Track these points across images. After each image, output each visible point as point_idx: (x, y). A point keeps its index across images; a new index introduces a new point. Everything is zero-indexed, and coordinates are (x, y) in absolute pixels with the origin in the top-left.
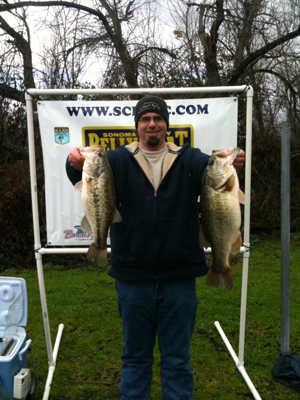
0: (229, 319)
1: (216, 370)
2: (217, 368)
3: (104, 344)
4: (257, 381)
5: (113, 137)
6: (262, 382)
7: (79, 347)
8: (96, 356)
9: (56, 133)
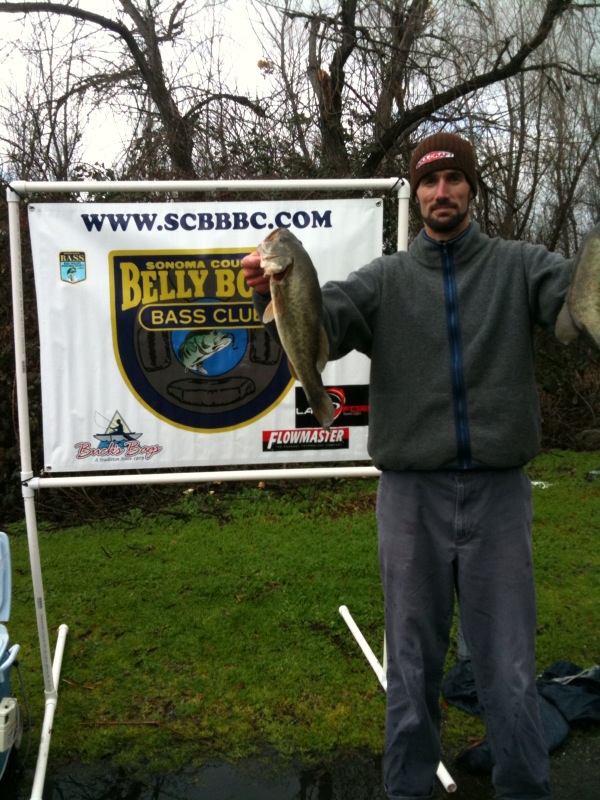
0: (366, 603)
1: (344, 690)
2: (345, 685)
3: (143, 657)
5: (165, 269)
7: (97, 664)
8: (129, 678)
9: (63, 263)
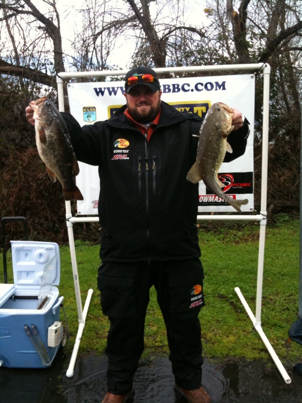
0: (250, 287)
1: (234, 328)
4: (273, 339)
6: (278, 340)
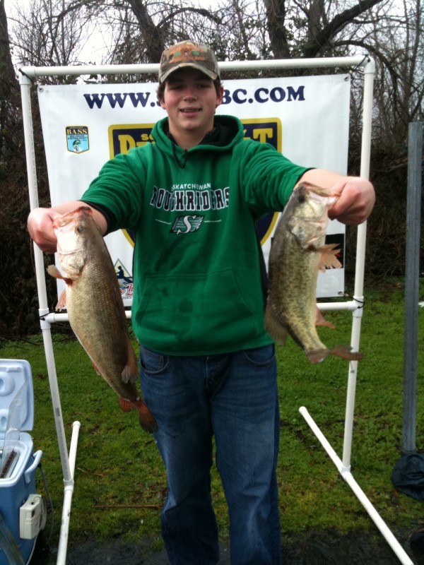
0: (320, 403)
1: (309, 478)
2: (311, 474)
3: (142, 448)
6: (379, 494)
7: (105, 455)
8: (132, 467)
